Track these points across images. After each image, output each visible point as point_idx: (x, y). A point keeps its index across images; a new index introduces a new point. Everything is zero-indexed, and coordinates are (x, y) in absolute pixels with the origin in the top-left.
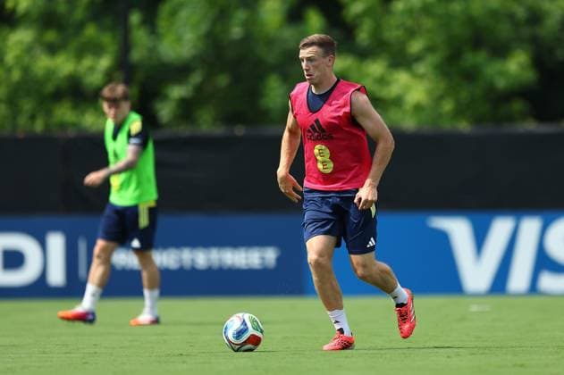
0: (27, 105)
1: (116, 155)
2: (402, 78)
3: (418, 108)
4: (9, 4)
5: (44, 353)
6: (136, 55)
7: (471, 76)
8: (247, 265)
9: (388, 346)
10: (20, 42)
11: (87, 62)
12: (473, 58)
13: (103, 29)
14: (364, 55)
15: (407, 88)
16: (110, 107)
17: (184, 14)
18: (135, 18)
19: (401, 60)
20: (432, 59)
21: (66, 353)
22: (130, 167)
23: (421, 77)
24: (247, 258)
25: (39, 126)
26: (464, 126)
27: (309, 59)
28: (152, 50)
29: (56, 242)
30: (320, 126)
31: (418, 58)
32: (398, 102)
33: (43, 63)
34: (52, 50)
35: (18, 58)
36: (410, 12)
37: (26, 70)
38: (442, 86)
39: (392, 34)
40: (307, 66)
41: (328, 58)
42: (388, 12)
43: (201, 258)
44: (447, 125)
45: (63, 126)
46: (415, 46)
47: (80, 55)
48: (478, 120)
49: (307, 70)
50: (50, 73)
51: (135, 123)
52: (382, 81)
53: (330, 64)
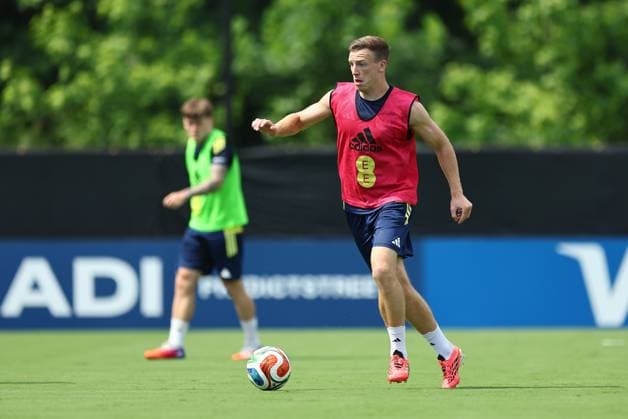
0: (121, 119)
1: (197, 176)
2: (529, 92)
3: (546, 124)
4: (101, 9)
5: (137, 388)
6: (240, 65)
7: (604, 89)
8: (359, 294)
9: (513, 384)
10: (113, 51)
11: (186, 73)
12: (603, 71)
13: (204, 36)
14: (487, 66)
15: (534, 104)
16: (191, 123)
17: (292, 21)
18: (238, 25)
19: (528, 72)
21: (162, 389)
22: (213, 189)
23: (551, 90)
24: (359, 287)
25: (133, 142)
26: (596, 144)
27: (359, 63)
28: (257, 60)
29: (152, 268)
30: (370, 137)
31: (547, 70)
32: (524, 118)
33: (138, 73)
34: (148, 59)
35: (112, 68)
36: (538, 19)
37: (120, 82)
38: (573, 100)
39: (519, 43)
40: (356, 70)
41: (380, 63)
42: (514, 19)
43: (310, 287)
44: (578, 144)
45: (160, 142)
46: (544, 57)
47: (177, 65)
48: (612, 139)
49: (356, 75)
50: (146, 85)
51: (218, 141)
52: (508, 95)
53: (382, 70)
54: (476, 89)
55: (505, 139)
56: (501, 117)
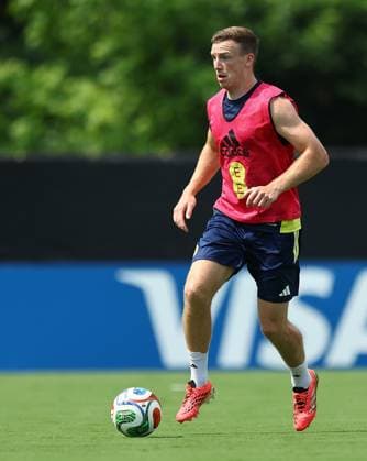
2: (84, 90)
3: (104, 129)
7: (173, 87)
12: (175, 65)
14: (34, 60)
15: (90, 105)
19: (82, 67)
20: (123, 66)
23: (110, 88)
26: (164, 152)
27: (222, 56)
30: (234, 140)
31: (105, 64)
32: (79, 121)
36: (95, 4)
39: (72, 33)
40: (219, 64)
41: (246, 57)
44: (142, 151)
46: (101, 49)
49: (219, 70)
52: (59, 93)
53: (248, 64)
54: (20, 86)
55: (55, 145)
56: (50, 120)
